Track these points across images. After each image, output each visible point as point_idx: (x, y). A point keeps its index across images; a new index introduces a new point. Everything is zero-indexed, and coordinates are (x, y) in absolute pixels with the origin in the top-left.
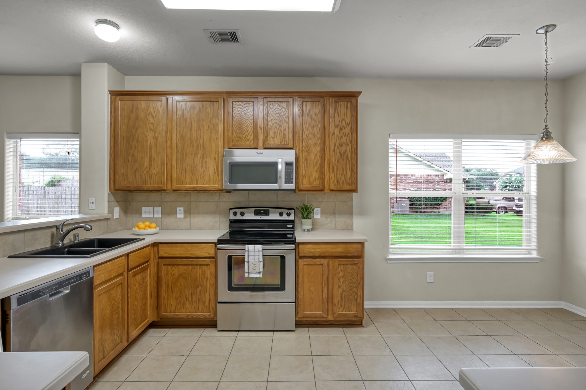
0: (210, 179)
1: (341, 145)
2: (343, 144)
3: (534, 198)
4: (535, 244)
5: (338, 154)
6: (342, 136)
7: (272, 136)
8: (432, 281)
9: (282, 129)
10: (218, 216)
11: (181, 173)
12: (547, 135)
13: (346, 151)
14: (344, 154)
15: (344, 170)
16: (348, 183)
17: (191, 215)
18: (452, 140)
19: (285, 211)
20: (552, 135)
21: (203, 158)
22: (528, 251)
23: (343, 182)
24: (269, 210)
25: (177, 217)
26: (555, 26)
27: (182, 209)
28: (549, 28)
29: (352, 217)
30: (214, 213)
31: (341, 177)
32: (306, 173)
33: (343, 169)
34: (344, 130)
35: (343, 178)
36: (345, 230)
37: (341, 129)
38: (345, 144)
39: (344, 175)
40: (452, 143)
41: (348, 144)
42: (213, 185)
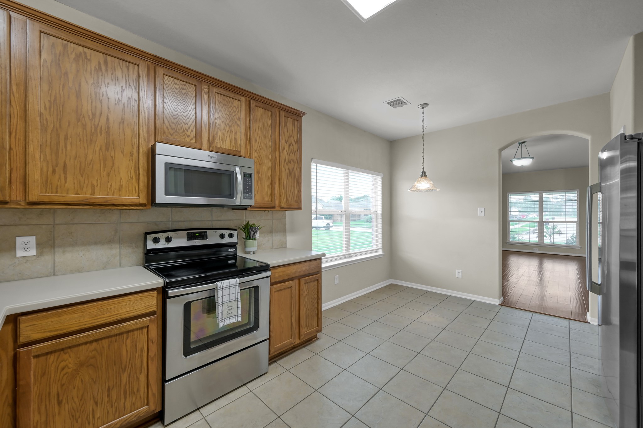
0: (121, 186)
1: (290, 162)
2: (292, 161)
3: (380, 215)
4: (381, 245)
5: (287, 171)
6: (290, 153)
7: (220, 137)
8: (338, 283)
9: (233, 132)
10: (118, 246)
11: (54, 172)
12: (424, 174)
13: (294, 168)
14: (292, 171)
15: (292, 188)
16: (295, 200)
17: (56, 249)
18: (343, 170)
19: (227, 233)
20: (427, 174)
21: (107, 149)
22: (376, 251)
23: (291, 199)
24: (206, 232)
25: (18, 256)
26: (427, 104)
27: (32, 240)
28: (424, 106)
29: (286, 235)
30: (109, 241)
31: (290, 195)
32: (258, 187)
33: (291, 186)
34: (292, 147)
35: (291, 195)
36: (280, 248)
37: (290, 146)
38: (293, 162)
39: (292, 192)
40: (343, 172)
41: (295, 161)
42: (129, 196)
